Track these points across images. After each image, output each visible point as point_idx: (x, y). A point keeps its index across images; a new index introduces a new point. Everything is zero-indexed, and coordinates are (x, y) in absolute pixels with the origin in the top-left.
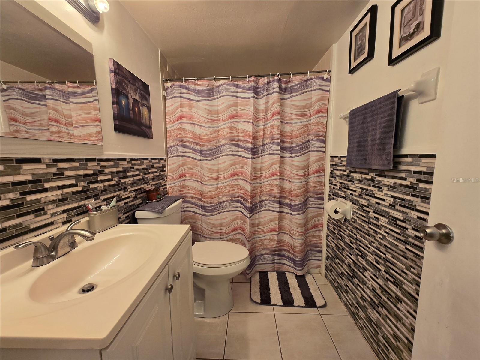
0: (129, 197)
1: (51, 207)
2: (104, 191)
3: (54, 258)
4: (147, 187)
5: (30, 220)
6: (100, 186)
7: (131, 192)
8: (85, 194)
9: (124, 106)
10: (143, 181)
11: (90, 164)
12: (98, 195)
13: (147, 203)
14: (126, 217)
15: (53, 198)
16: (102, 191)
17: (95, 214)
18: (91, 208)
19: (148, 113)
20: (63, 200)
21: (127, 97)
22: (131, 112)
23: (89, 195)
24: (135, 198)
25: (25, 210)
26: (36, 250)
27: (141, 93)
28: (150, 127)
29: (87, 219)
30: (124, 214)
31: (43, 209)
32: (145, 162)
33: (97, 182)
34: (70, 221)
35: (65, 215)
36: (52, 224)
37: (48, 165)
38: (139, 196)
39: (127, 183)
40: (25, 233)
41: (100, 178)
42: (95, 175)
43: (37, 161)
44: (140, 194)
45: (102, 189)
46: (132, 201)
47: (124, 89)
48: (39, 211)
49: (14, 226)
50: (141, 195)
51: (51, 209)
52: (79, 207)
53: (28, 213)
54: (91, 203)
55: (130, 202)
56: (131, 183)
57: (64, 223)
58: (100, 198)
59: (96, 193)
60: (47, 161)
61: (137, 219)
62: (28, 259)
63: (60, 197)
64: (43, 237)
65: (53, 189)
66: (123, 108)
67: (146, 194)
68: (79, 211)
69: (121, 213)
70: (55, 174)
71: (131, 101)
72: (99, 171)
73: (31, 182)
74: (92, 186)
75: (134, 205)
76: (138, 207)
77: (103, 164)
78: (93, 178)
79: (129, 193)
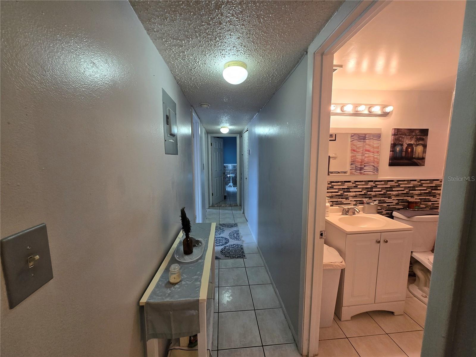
0: (392, 203)
1: (351, 198)
2: (375, 196)
3: (347, 215)
4: (410, 199)
5: (344, 201)
6: (373, 193)
7: (393, 200)
8: (365, 196)
9: (398, 151)
10: (407, 194)
11: (370, 183)
12: (371, 197)
13: (407, 210)
14: (386, 213)
15: (352, 195)
16: (374, 196)
17: (366, 205)
18: (365, 202)
19: (423, 149)
20: (355, 196)
21: (402, 145)
22: (404, 153)
23: (367, 196)
24: (397, 204)
25: (343, 197)
26: (343, 210)
27: (417, 138)
28: (423, 159)
29: (363, 206)
30: (385, 211)
31: (348, 198)
32: (412, 182)
33: (372, 191)
34: (356, 205)
35: (355, 202)
36: (350, 204)
37: (353, 183)
38: (400, 204)
39: (391, 194)
40: (342, 204)
41: (374, 190)
42: (372, 188)
43: (350, 182)
44: (402, 202)
45: (374, 195)
46: (393, 205)
47: (400, 141)
48: (347, 199)
49: (340, 201)
50: (403, 204)
51: (351, 199)
52: (361, 201)
53: (344, 198)
54: (365, 200)
55: (391, 205)
56: (395, 195)
57: (354, 205)
58: (372, 199)
59: (370, 196)
60: (353, 182)
61: (393, 216)
62: (341, 212)
63: (355, 195)
64: (346, 207)
65: (353, 192)
66: (397, 153)
67: (407, 203)
68: (361, 202)
69: (384, 210)
70: (354, 187)
71: (405, 146)
72: (374, 186)
73: (347, 188)
74: (369, 193)
75: (395, 208)
76: (398, 210)
77: (377, 183)
78: (371, 189)
79: (394, 200)
